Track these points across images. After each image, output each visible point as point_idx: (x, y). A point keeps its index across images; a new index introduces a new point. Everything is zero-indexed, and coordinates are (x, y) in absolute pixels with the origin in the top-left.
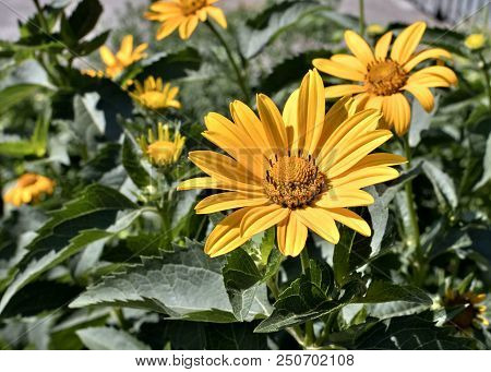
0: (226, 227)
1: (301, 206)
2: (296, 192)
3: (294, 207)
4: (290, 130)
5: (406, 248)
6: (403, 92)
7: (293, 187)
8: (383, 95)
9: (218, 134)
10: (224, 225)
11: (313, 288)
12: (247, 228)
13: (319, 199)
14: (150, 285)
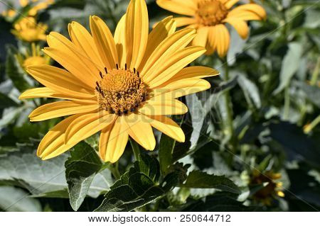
0: (58, 132)
1: (126, 113)
2: (121, 101)
3: (119, 114)
4: (119, 47)
5: (224, 136)
6: (224, 23)
7: (119, 96)
8: (209, 25)
9: (56, 50)
10: (56, 130)
11: (142, 177)
12: (71, 136)
13: (141, 106)
14: (25, 165)
